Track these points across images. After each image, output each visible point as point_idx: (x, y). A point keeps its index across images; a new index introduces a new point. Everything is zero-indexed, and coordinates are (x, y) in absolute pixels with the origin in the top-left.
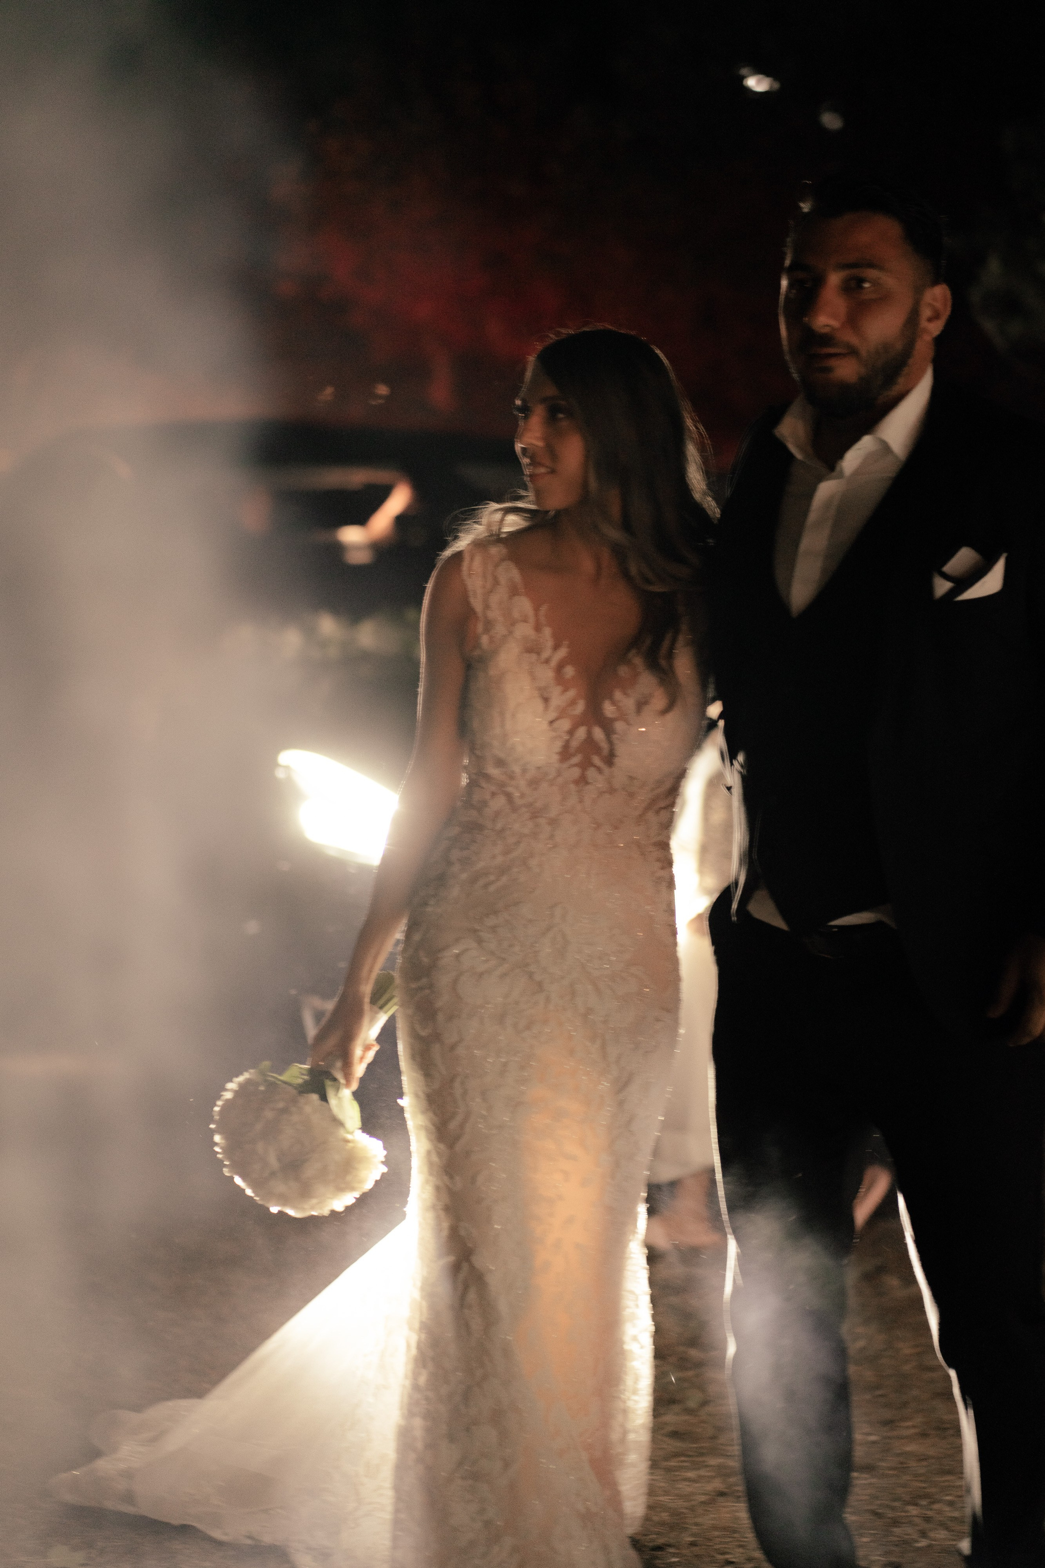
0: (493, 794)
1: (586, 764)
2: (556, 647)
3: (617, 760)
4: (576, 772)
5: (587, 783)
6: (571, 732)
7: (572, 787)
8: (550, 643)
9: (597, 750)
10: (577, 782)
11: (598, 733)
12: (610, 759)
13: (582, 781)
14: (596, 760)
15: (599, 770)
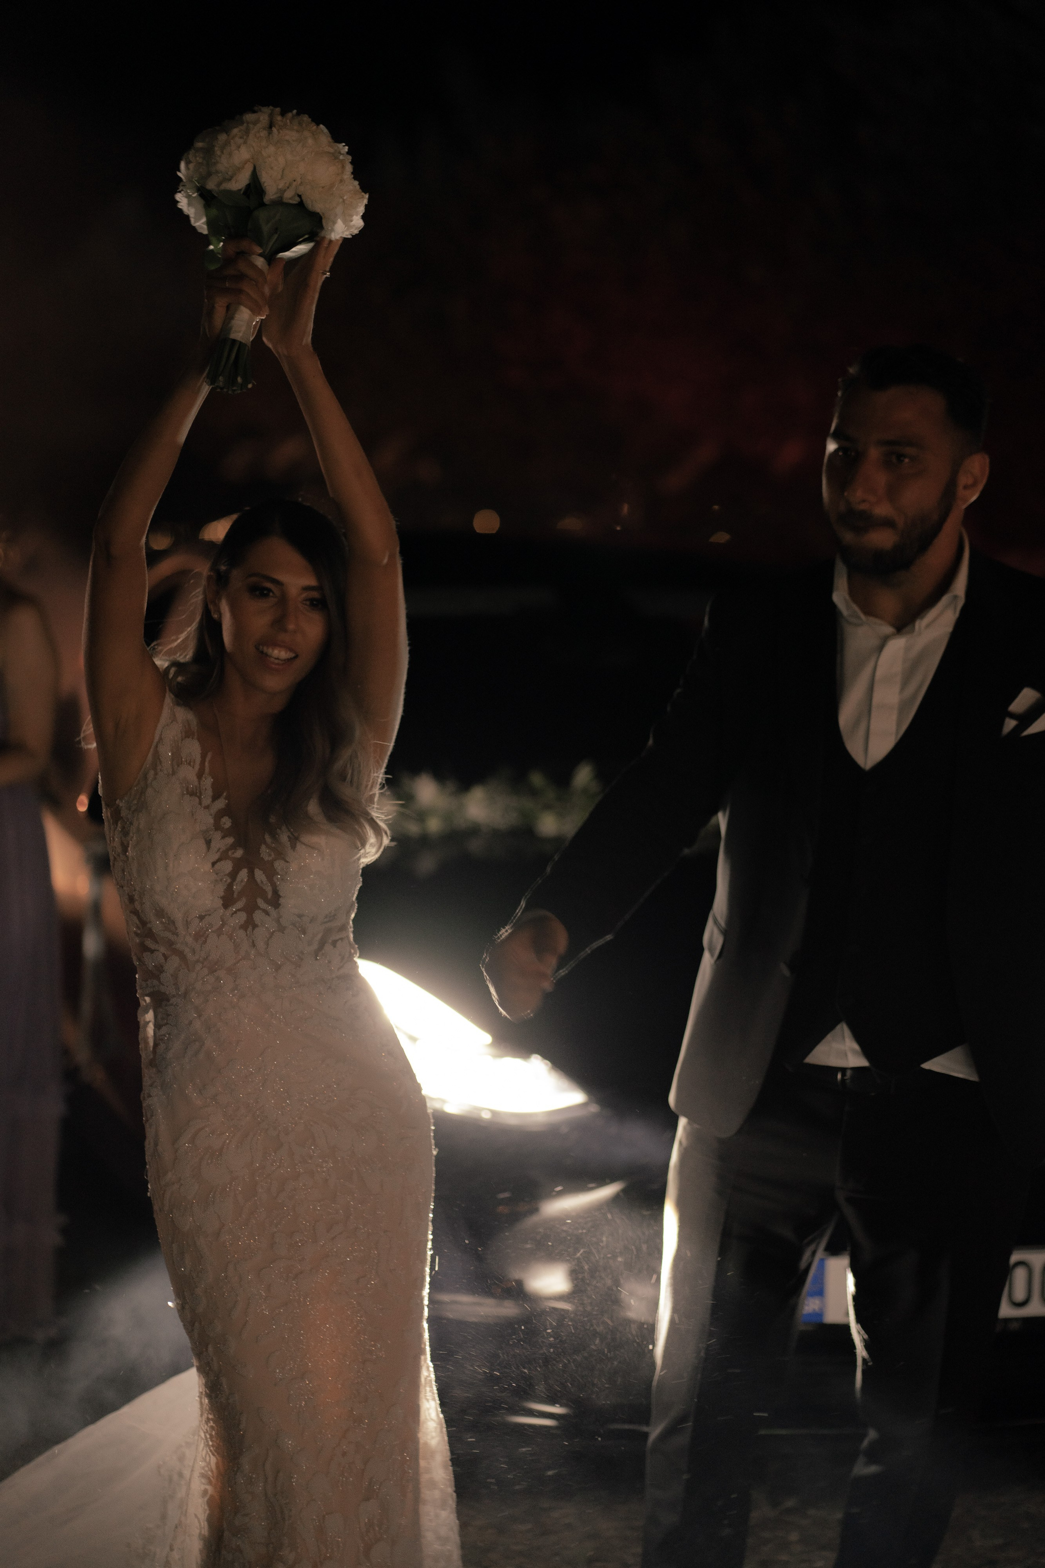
0: (166, 957)
1: (251, 909)
2: (215, 798)
3: (282, 901)
4: (242, 917)
5: (255, 926)
6: (233, 875)
7: (241, 933)
8: (210, 792)
9: (263, 894)
10: (244, 927)
11: (259, 875)
12: (275, 900)
13: (250, 925)
14: (261, 903)
15: (267, 913)
